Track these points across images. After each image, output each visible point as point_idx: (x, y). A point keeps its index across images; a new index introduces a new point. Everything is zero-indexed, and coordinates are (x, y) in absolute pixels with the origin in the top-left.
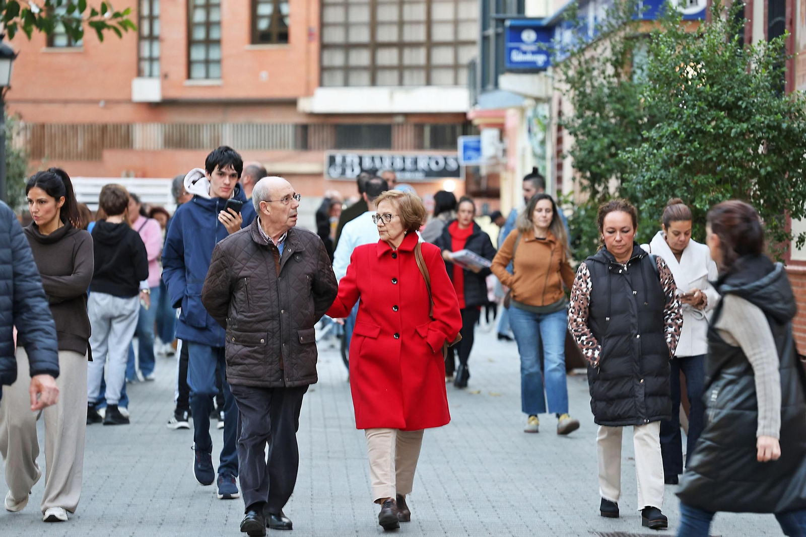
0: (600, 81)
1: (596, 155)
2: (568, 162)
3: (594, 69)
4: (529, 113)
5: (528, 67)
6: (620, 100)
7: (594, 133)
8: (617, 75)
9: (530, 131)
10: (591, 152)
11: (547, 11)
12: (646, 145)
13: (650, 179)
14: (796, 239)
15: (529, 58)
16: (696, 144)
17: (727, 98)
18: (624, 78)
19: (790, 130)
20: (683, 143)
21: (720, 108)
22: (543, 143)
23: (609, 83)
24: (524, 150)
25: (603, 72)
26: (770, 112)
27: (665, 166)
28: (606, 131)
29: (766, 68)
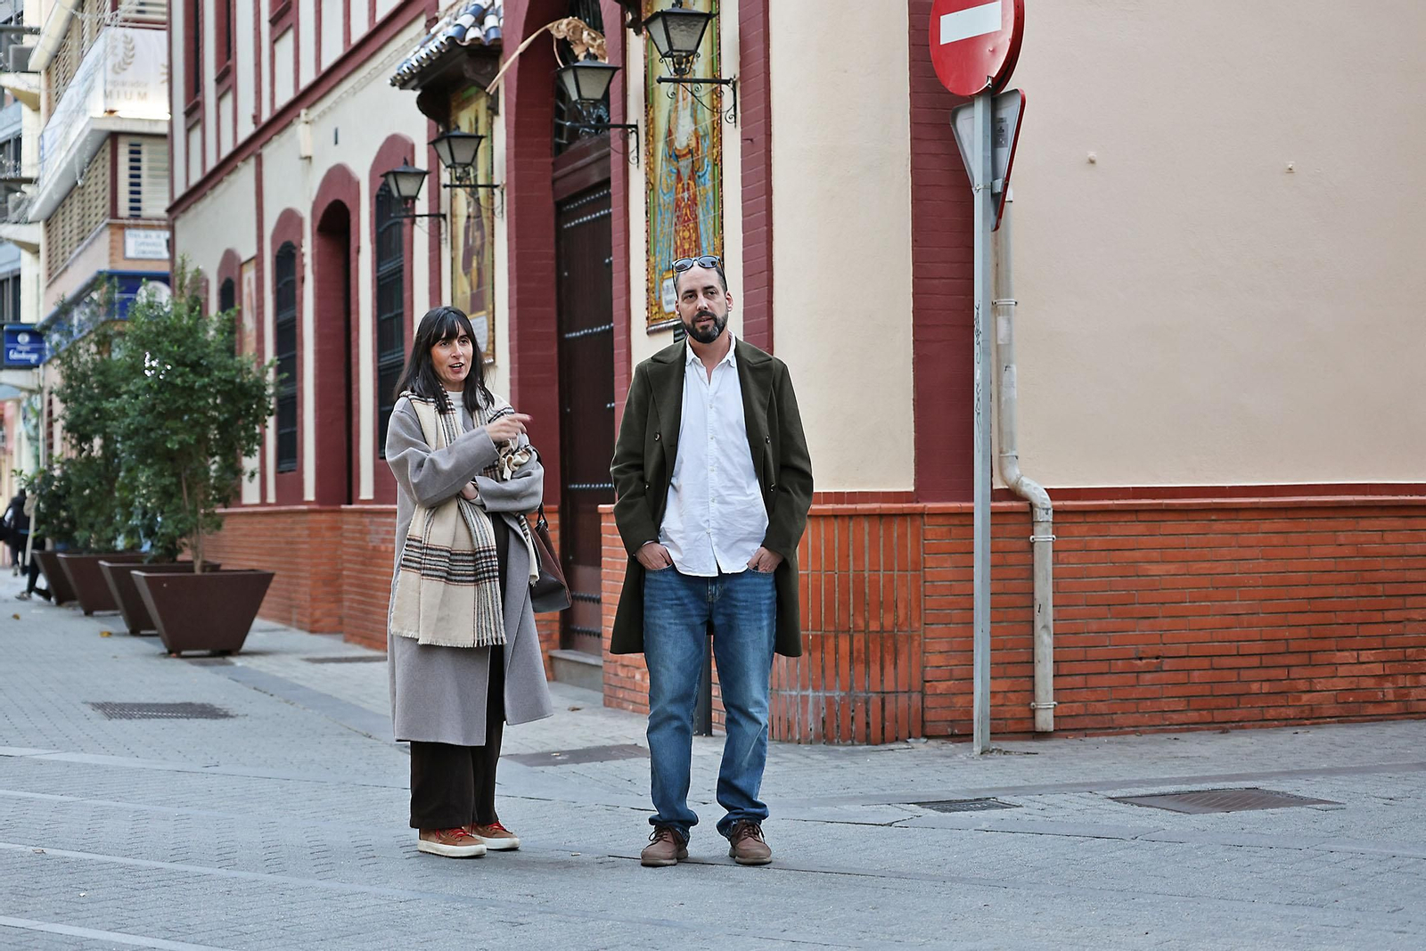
0: (85, 357)
1: (82, 418)
2: (58, 428)
3: (80, 348)
4: (24, 404)
5: (22, 364)
6: (102, 373)
7: (81, 400)
8: (99, 353)
9: (25, 418)
10: (79, 416)
11: (38, 317)
12: (125, 397)
13: (130, 424)
14: (248, 474)
15: (23, 356)
16: (167, 395)
17: (192, 357)
18: (106, 356)
19: (242, 384)
20: (156, 393)
21: (185, 365)
22: (36, 427)
23: (93, 359)
24: (20, 434)
25: (88, 351)
26: (226, 369)
27: (142, 414)
28: (91, 398)
29: (222, 334)
